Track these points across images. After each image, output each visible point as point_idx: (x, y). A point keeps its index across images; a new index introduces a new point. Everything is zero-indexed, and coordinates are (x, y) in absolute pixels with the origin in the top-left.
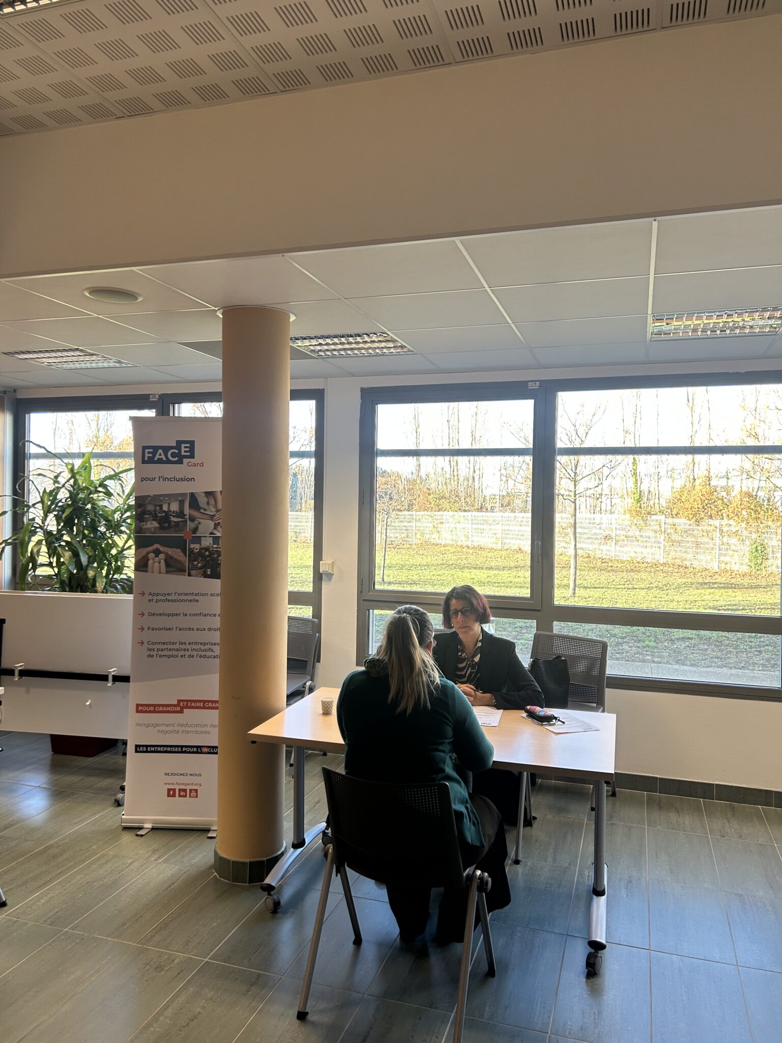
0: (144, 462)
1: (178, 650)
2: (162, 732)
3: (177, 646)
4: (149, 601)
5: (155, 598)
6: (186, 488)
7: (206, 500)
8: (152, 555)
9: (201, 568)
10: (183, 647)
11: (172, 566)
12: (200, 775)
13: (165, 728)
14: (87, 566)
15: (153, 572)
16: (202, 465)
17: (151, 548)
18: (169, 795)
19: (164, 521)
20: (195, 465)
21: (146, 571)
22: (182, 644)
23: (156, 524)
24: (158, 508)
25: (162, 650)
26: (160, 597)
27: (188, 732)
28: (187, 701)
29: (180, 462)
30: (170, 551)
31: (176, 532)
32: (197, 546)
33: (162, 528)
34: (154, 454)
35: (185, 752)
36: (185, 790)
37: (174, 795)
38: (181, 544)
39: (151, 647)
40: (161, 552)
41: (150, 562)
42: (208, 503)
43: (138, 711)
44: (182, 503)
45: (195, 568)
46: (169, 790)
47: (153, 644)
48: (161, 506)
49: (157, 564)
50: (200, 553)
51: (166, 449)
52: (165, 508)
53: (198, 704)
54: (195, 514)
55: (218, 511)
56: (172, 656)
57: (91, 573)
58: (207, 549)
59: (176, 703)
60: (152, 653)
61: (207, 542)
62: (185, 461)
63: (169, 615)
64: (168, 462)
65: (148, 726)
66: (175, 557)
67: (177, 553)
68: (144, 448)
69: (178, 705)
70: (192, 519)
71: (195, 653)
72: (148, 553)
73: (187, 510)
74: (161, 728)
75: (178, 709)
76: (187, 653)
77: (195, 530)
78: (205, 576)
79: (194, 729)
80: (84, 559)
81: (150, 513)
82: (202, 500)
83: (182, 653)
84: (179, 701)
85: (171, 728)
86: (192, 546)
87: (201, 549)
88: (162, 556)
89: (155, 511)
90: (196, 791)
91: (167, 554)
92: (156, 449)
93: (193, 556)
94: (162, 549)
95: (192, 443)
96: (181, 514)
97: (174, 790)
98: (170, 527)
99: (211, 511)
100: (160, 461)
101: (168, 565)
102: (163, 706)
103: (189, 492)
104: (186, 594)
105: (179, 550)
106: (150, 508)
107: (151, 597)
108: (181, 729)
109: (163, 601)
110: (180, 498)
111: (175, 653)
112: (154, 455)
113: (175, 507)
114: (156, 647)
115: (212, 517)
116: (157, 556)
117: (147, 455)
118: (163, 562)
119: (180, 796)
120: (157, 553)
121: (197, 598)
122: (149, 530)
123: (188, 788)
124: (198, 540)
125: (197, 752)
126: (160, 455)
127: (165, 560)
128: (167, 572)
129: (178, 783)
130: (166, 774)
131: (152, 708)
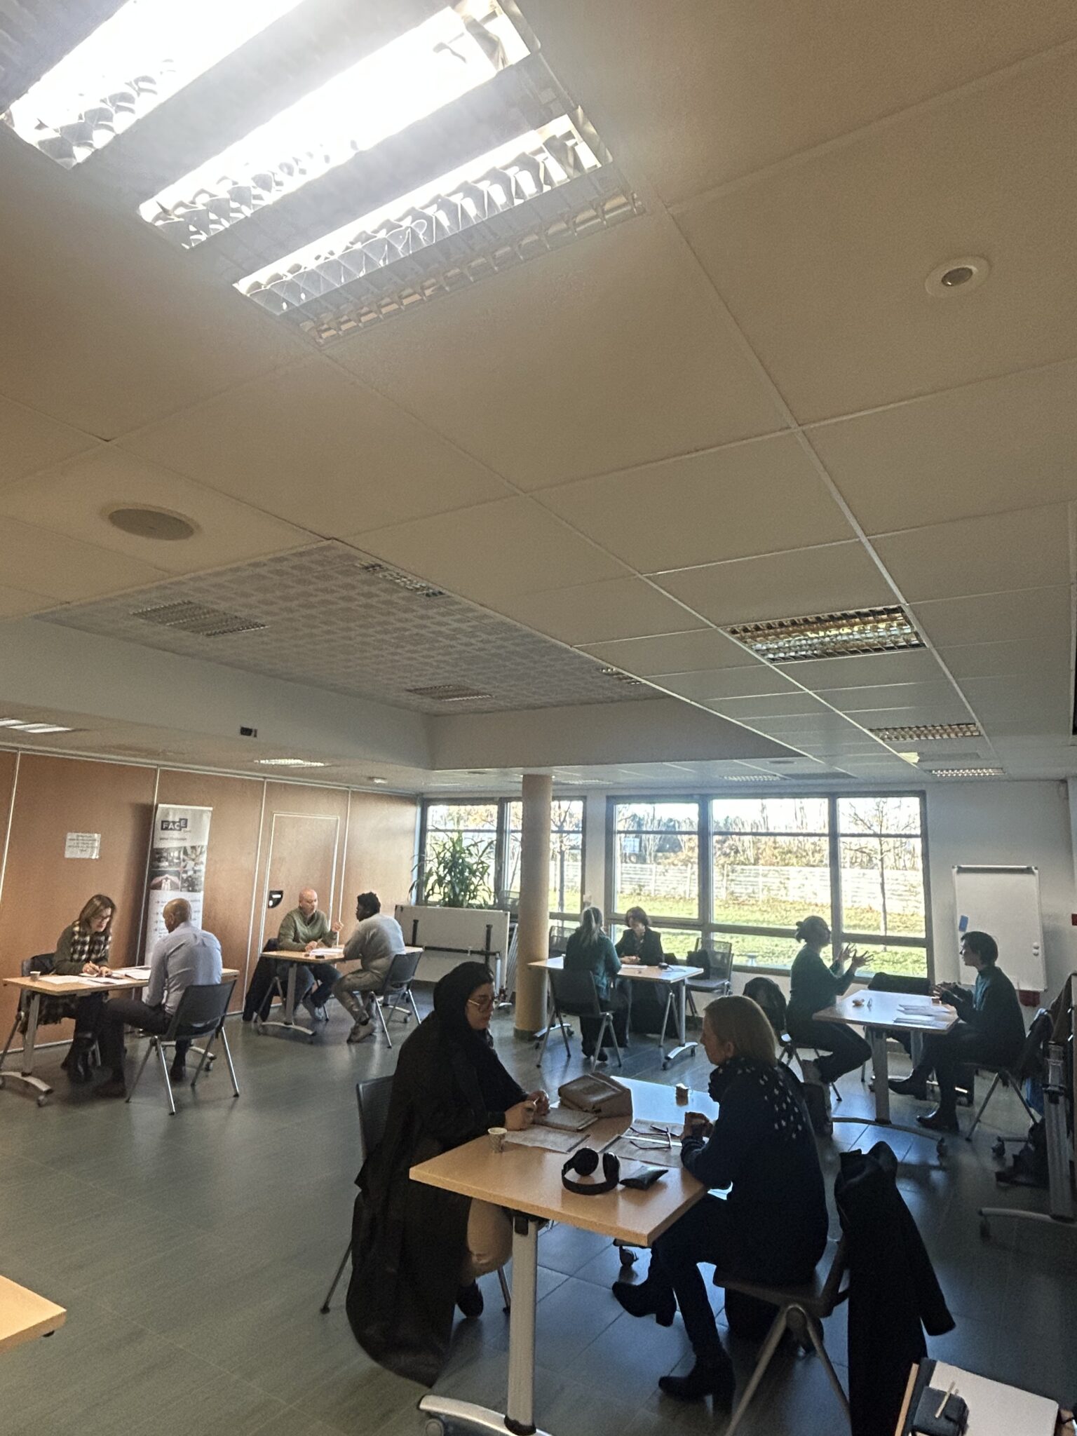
34: (169, 825)
44: (180, 852)
45: (184, 887)
51: (174, 823)
52: (172, 854)
54: (186, 858)
55: (197, 856)
58: (190, 877)
61: (190, 873)
64: (175, 829)
66: (175, 881)
70: (184, 860)
73: (182, 856)
77: (185, 867)
78: (189, 891)
82: (189, 851)
88: (169, 881)
95: (186, 820)
96: (179, 858)
99: (193, 856)
100: (171, 829)
101: (172, 885)
115: (193, 860)
117: (165, 826)
122: (163, 867)
124: (186, 872)
126: (171, 826)
127: (171, 883)
128: (171, 889)
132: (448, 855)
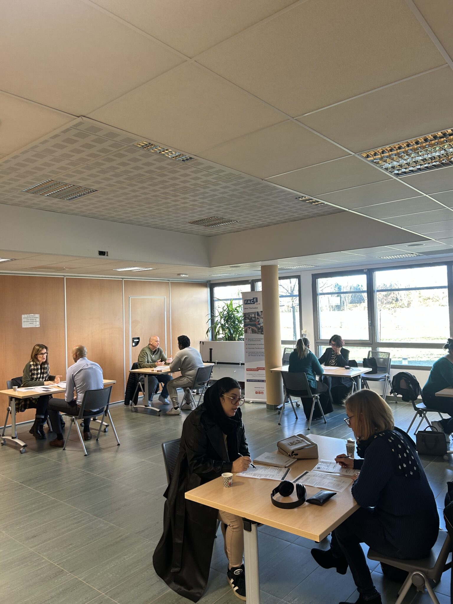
0: (245, 304)
1: (256, 354)
2: (253, 376)
3: (256, 353)
4: (248, 341)
5: (249, 340)
6: (256, 310)
7: (261, 313)
8: (248, 329)
9: (261, 332)
10: (257, 353)
11: (254, 332)
12: (264, 388)
13: (254, 375)
14: (233, 333)
15: (249, 333)
16: (260, 304)
17: (248, 327)
18: (256, 393)
19: (251, 319)
20: (258, 304)
21: (247, 333)
22: (257, 352)
23: (249, 320)
24: (249, 316)
25: (252, 354)
26: (251, 340)
27: (260, 376)
28: (259, 368)
29: (254, 303)
30: (252, 327)
31: (254, 322)
32: (259, 326)
33: (250, 321)
35: (260, 382)
36: (260, 392)
37: (257, 393)
38: (255, 325)
39: (249, 353)
40: (250, 328)
41: (248, 330)
42: (262, 314)
43: (247, 370)
45: (259, 332)
46: (256, 392)
47: (250, 352)
48: (250, 316)
49: (249, 331)
50: (260, 328)
51: (250, 300)
53: (262, 369)
54: (258, 317)
56: (255, 356)
57: (234, 336)
58: (262, 327)
59: (256, 368)
60: (250, 355)
61: (262, 325)
62: (255, 303)
63: (253, 345)
64: (251, 304)
65: (250, 374)
66: (254, 329)
67: (254, 328)
68: (245, 300)
69: (257, 369)
70: (258, 319)
71: (260, 355)
72: (247, 328)
73: (256, 316)
74: (253, 375)
75: (257, 370)
76: (258, 355)
77: (259, 322)
78: (261, 334)
79: (261, 375)
80: (232, 332)
81: (247, 317)
82: (260, 313)
83: (257, 355)
84: (257, 368)
85: (255, 375)
86: (258, 326)
87: (260, 327)
88: (251, 329)
89: (248, 317)
90: (263, 392)
91: (252, 328)
92: (248, 300)
93: (259, 329)
94: (250, 327)
96: (255, 317)
97: (257, 392)
98: (252, 321)
101: (252, 331)
102: (253, 369)
103: (256, 311)
104: (257, 339)
105: (255, 327)
106: (247, 316)
107: (248, 340)
108: (258, 375)
109: (252, 341)
110: (254, 313)
111: (255, 355)
112: (247, 302)
113: (253, 316)
114: (250, 353)
116: (249, 329)
117: (246, 302)
118: (251, 330)
119: (259, 394)
120: (249, 328)
121: (260, 340)
122: (247, 322)
123: (261, 391)
124: (259, 324)
125: (263, 382)
126: (249, 302)
127: (252, 330)
128: (252, 333)
129: (258, 390)
130: (255, 388)
131: (250, 370)
132: (225, 313)
